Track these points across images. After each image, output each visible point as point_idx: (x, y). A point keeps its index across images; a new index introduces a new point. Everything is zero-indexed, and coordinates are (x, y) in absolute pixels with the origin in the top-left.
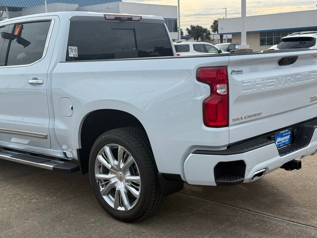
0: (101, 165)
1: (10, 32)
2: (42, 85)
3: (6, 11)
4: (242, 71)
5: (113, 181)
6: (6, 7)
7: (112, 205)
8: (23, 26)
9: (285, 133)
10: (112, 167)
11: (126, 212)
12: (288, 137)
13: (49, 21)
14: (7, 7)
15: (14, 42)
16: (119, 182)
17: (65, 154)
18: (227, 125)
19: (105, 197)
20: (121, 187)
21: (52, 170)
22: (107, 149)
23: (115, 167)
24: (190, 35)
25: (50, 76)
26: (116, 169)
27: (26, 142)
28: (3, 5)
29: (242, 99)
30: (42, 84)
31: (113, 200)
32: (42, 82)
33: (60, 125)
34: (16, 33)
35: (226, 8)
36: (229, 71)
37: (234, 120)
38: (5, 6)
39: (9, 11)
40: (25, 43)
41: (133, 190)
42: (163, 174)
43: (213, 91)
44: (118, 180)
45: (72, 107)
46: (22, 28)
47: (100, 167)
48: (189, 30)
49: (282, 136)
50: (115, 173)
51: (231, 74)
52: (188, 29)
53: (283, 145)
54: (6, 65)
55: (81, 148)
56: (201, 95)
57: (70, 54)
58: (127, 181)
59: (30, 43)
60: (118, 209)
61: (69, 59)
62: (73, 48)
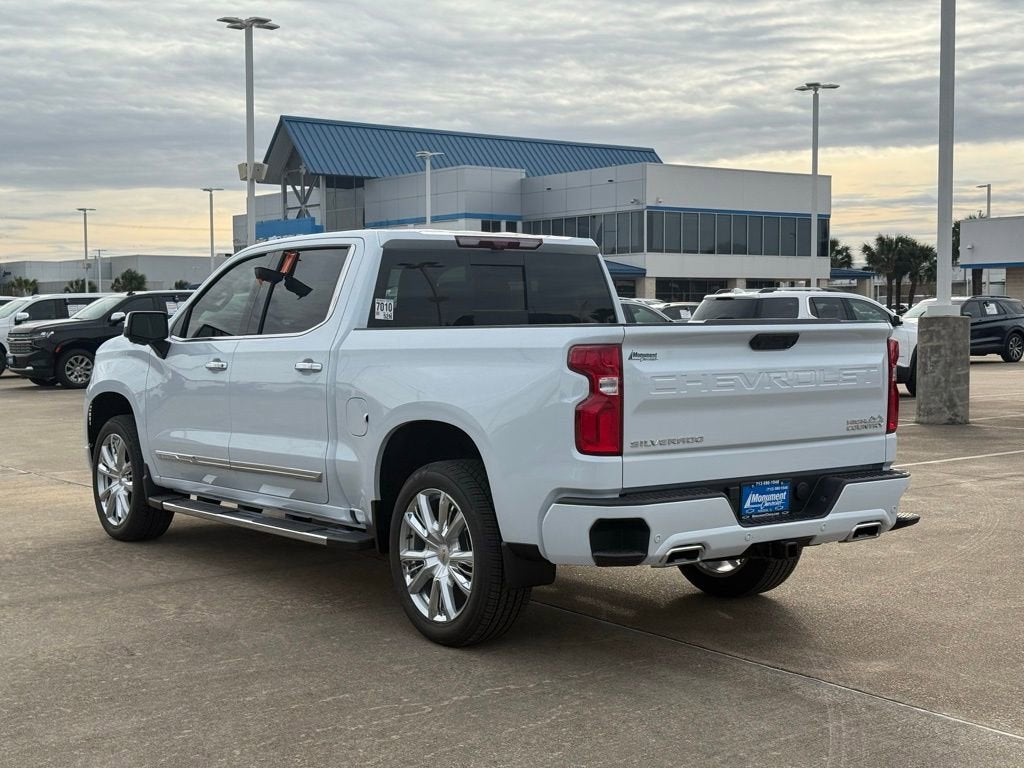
0: (413, 533)
1: (274, 267)
2: (320, 374)
3: (318, 186)
4: (655, 355)
5: (430, 563)
6: (319, 175)
7: (426, 613)
8: (299, 254)
9: (771, 485)
10: (429, 534)
11: (449, 623)
12: (783, 496)
13: (346, 247)
14: (323, 175)
15: (281, 287)
16: (442, 565)
17: (353, 514)
18: (620, 453)
19: (415, 598)
20: (443, 575)
21: (325, 543)
22: (422, 499)
23: (435, 535)
24: (875, 268)
25: (335, 355)
26: (436, 541)
27: (288, 493)
28: (311, 170)
29: (649, 406)
30: (319, 371)
31: (428, 601)
32: (319, 368)
33: (345, 454)
34: (285, 270)
35: (989, 186)
36: (626, 352)
37: (634, 445)
38: (319, 171)
39: (327, 186)
40: (301, 290)
41: (461, 579)
42: (509, 545)
43: (594, 388)
44: (439, 562)
45: (367, 417)
46: (297, 259)
47: (410, 537)
48: (873, 253)
49: (762, 491)
50: (434, 549)
51: (630, 358)
52: (866, 249)
53: (765, 511)
54: (260, 333)
55: (379, 499)
56: (574, 395)
57: (378, 314)
58: (453, 562)
59: (310, 290)
60: (435, 619)
61: (374, 324)
62: (385, 302)
